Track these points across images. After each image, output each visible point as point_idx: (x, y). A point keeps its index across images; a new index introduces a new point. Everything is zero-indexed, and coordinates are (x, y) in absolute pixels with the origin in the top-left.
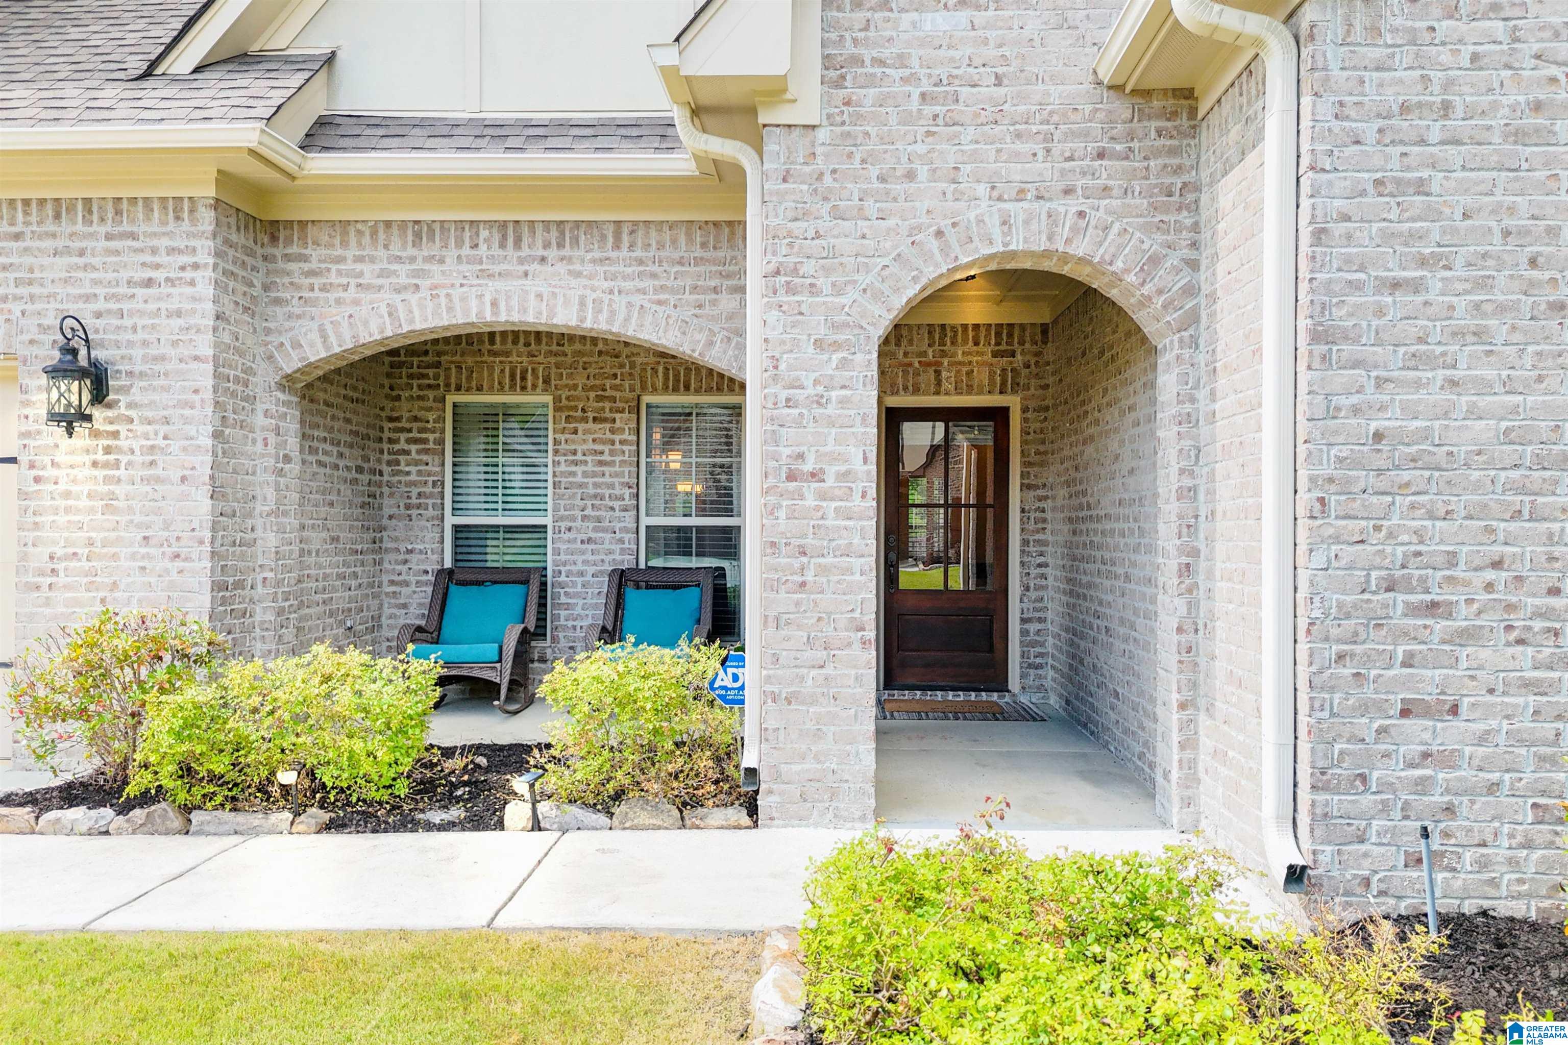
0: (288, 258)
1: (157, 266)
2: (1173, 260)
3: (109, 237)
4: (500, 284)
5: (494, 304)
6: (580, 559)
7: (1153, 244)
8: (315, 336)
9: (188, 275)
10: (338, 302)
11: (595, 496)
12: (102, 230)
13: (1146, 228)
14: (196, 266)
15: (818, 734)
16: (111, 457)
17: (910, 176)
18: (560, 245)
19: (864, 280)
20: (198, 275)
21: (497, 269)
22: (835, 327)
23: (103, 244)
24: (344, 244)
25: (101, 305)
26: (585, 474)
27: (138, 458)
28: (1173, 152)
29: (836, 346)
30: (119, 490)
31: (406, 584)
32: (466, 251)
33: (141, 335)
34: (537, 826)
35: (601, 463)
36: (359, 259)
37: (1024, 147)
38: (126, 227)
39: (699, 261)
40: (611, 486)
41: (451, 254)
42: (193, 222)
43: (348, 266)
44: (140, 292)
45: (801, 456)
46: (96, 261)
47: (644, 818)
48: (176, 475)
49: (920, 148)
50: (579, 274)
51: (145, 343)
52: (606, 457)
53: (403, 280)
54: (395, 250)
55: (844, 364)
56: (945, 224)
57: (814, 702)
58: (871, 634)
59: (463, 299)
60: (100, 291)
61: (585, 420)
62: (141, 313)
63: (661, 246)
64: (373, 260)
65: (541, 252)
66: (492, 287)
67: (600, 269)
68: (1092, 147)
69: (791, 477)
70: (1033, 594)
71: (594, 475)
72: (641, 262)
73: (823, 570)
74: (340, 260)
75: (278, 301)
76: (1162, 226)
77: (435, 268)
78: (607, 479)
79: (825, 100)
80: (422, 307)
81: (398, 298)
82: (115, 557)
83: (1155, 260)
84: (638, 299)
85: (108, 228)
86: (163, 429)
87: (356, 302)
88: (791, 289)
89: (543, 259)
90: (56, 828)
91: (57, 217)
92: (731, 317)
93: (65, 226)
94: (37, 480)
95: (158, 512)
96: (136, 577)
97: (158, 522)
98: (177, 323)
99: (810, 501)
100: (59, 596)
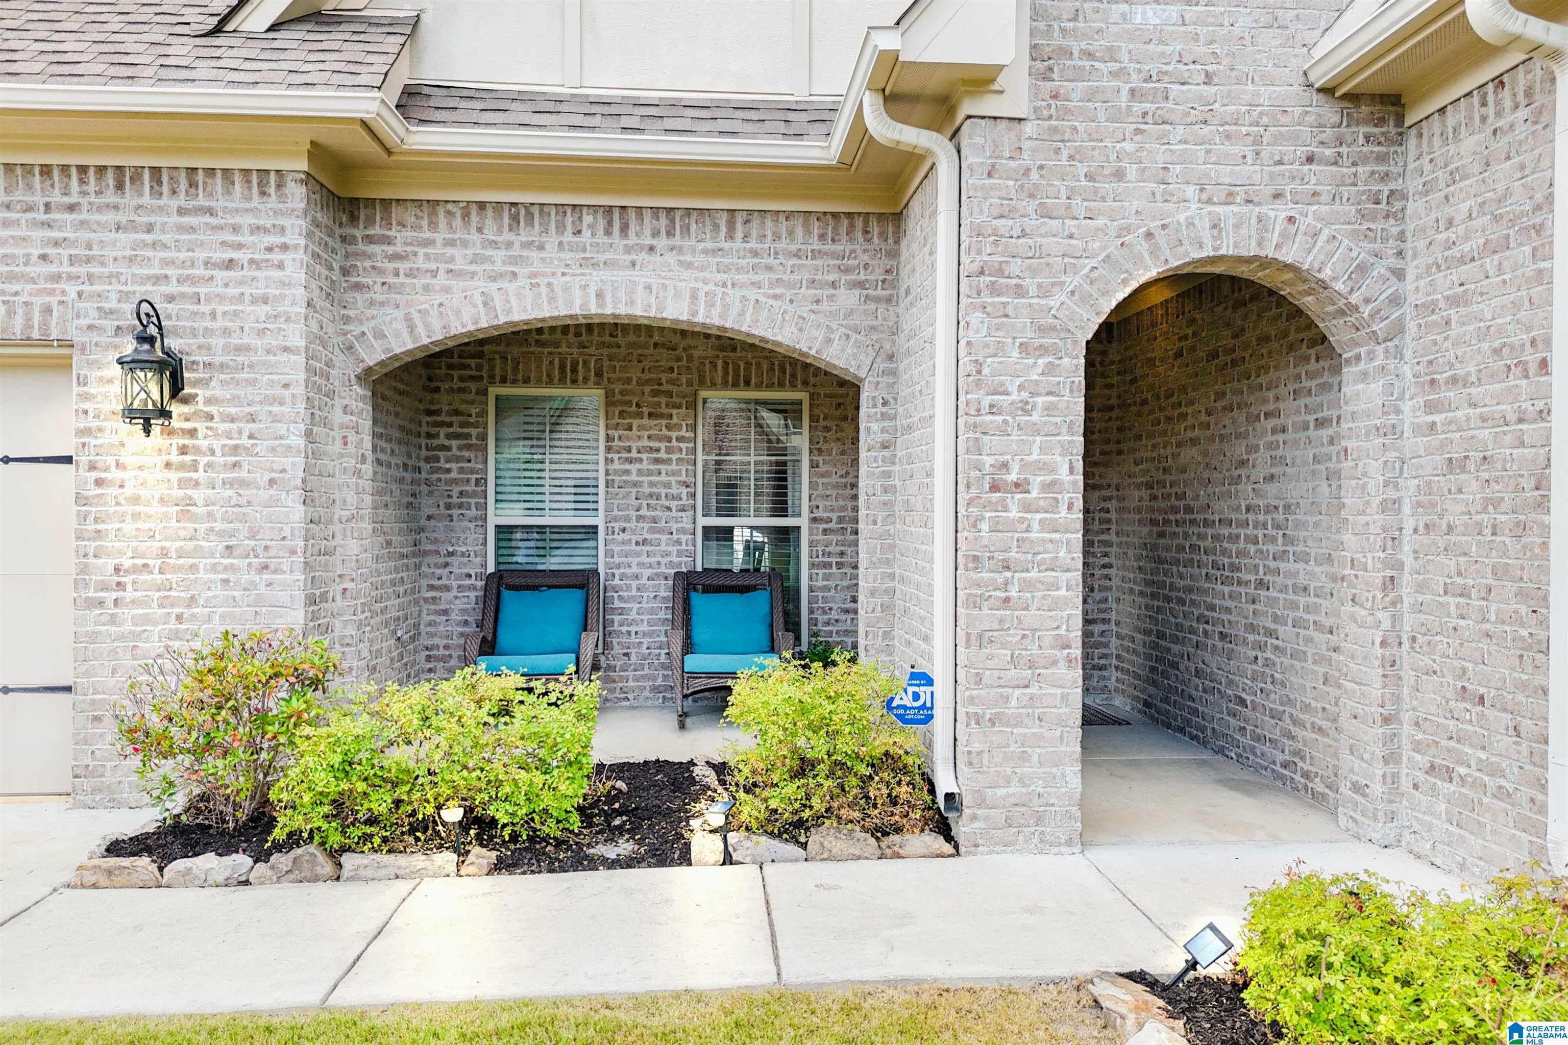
0: (370, 240)
1: (240, 246)
2: (1380, 269)
3: (181, 212)
4: (606, 275)
5: (600, 295)
6: (635, 561)
7: (1362, 251)
8: (400, 326)
9: (276, 257)
10: (426, 288)
11: (651, 496)
12: (174, 203)
13: (1354, 235)
14: (285, 247)
15: (1024, 758)
16: (187, 458)
17: (1119, 175)
18: (670, 234)
19: (1072, 281)
20: (287, 257)
21: (602, 257)
22: (1042, 330)
23: (175, 219)
24: (433, 225)
25: (173, 288)
26: (640, 472)
27: (219, 459)
28: (1381, 158)
29: (1043, 350)
30: (198, 495)
31: (447, 588)
32: (568, 237)
33: (220, 323)
34: (728, 860)
35: (657, 461)
36: (451, 243)
37: (1236, 149)
38: (202, 201)
39: (816, 254)
40: (668, 485)
41: (552, 240)
42: (282, 198)
43: (438, 249)
44: (220, 274)
45: (1005, 466)
46: (167, 238)
47: (840, 847)
48: (263, 478)
49: (1128, 146)
50: (689, 265)
51: (226, 332)
52: (663, 455)
53: (499, 267)
54: (490, 232)
55: (1050, 369)
56: (1154, 225)
57: (1019, 724)
58: (1077, 652)
59: (567, 289)
60: (173, 272)
61: (640, 415)
62: (221, 298)
63: (777, 237)
64: (465, 244)
65: (649, 241)
66: (596, 277)
67: (713, 260)
68: (1301, 151)
69: (994, 488)
70: (1097, 595)
71: (650, 473)
72: (755, 254)
73: (1029, 585)
74: (429, 243)
75: (358, 287)
76: (1369, 235)
77: (534, 255)
78: (663, 478)
79: (1035, 94)
80: (520, 296)
81: (493, 286)
82: (193, 568)
83: (1362, 269)
84: (752, 294)
85: (181, 200)
86: (248, 428)
87: (447, 290)
88: (994, 290)
89: (652, 249)
90: (187, 880)
91: (120, 186)
92: (850, 313)
93: (129, 198)
94: (99, 482)
95: (243, 519)
96: (218, 591)
97: (243, 529)
98: (263, 310)
99: (1014, 513)
100: (126, 613)
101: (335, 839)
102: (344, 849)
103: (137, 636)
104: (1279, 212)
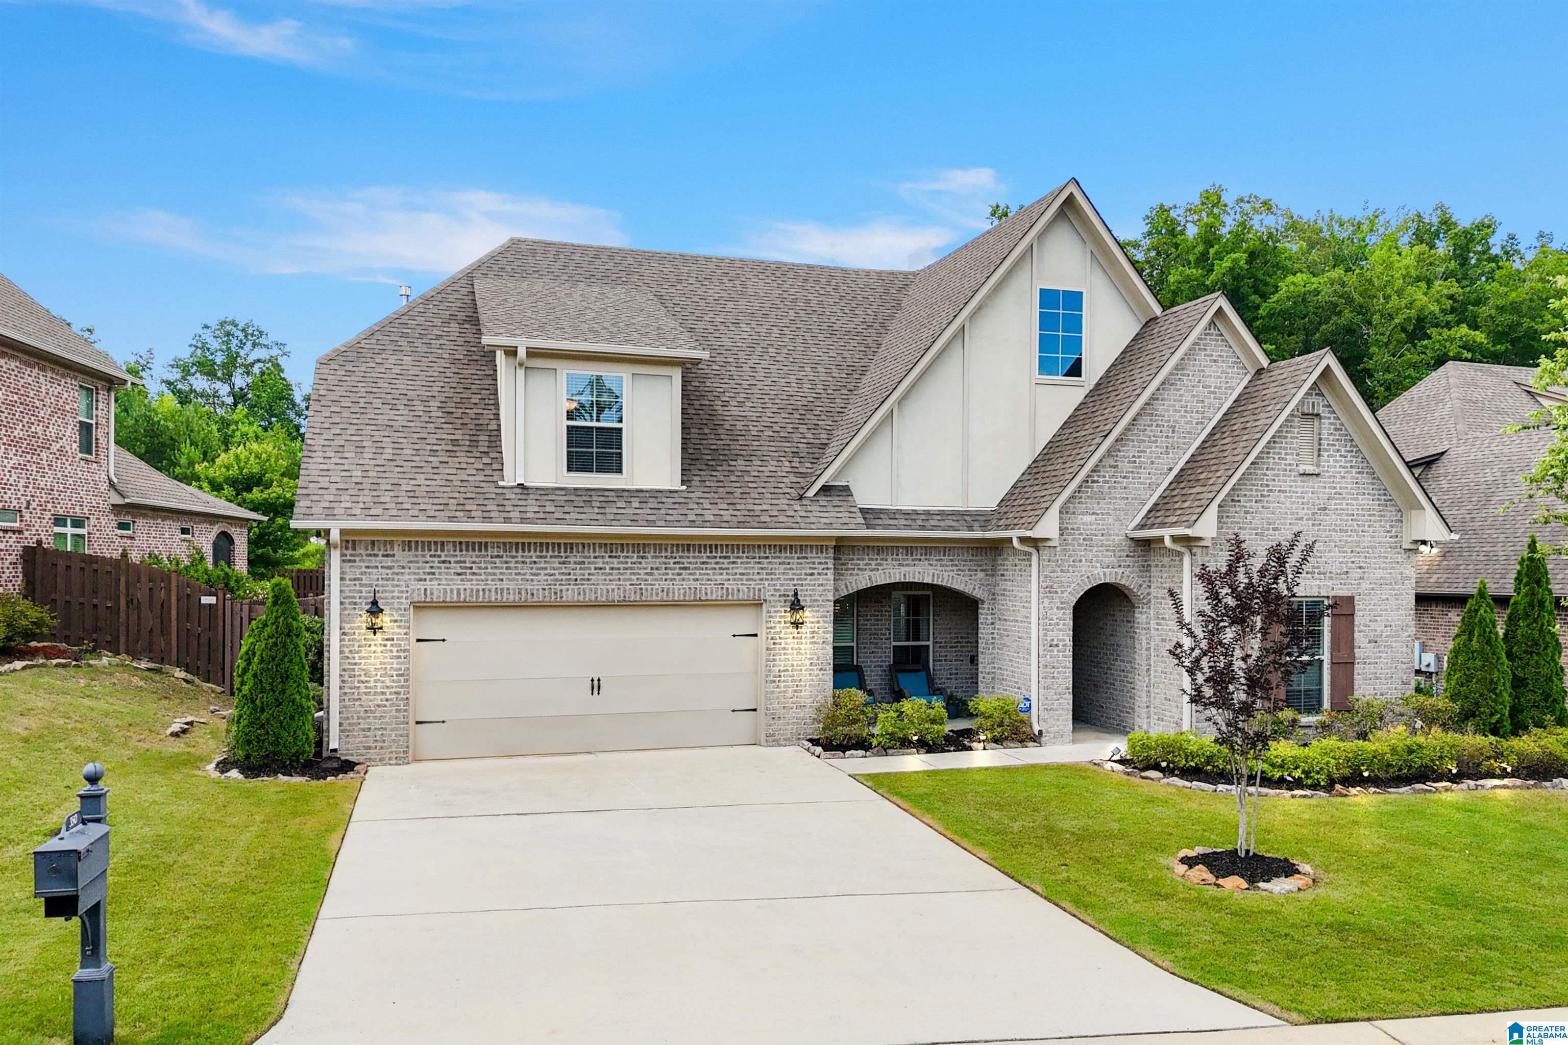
1: (815, 568)
2: (1145, 586)
3: (798, 558)
4: (907, 569)
5: (905, 575)
6: (869, 660)
7: (1140, 581)
8: (843, 587)
9: (825, 571)
10: (851, 574)
11: (874, 634)
12: (796, 556)
13: (1138, 576)
14: (828, 569)
15: (1058, 720)
16: (799, 636)
17: (1081, 561)
18: (926, 555)
19: (1069, 590)
20: (828, 572)
21: (905, 563)
22: (1062, 603)
23: (796, 560)
25: (799, 582)
26: (871, 625)
27: (809, 635)
28: (1145, 556)
29: (1062, 608)
30: (803, 647)
32: (895, 556)
33: (809, 593)
35: (877, 620)
36: (858, 559)
37: (1109, 554)
38: (804, 555)
39: (971, 561)
40: (881, 630)
41: (890, 557)
42: (827, 553)
43: (855, 562)
44: (809, 577)
45: (1053, 640)
46: (794, 566)
47: (1012, 745)
48: (821, 641)
49: (1083, 553)
50: (931, 565)
51: (810, 595)
52: (879, 617)
53: (873, 567)
54: (871, 556)
55: (1064, 614)
56: (1089, 574)
57: (1057, 711)
58: (1071, 690)
59: (895, 573)
60: (795, 577)
61: (871, 602)
62: (809, 585)
63: (959, 555)
64: (863, 560)
65: (919, 557)
66: (903, 569)
67: (939, 563)
68: (1125, 554)
69: (1051, 646)
71: (875, 625)
72: (952, 560)
73: (1059, 672)
74: (852, 559)
76: (1142, 577)
77: (885, 562)
78: (879, 627)
79: (1060, 540)
80: (880, 576)
81: (870, 573)
82: (801, 670)
83: (1141, 586)
84: (951, 574)
85: (798, 555)
86: (817, 625)
87: (857, 575)
88: (1050, 592)
89: (920, 560)
90: (852, 756)
91: (780, 551)
92: (981, 580)
93: (783, 555)
94: (774, 644)
95: (815, 654)
96: (808, 677)
97: (815, 657)
98: (821, 588)
99: (1055, 653)
100: (782, 685)
101: (887, 745)
102: (889, 748)
103: (785, 692)
104: (1120, 570)
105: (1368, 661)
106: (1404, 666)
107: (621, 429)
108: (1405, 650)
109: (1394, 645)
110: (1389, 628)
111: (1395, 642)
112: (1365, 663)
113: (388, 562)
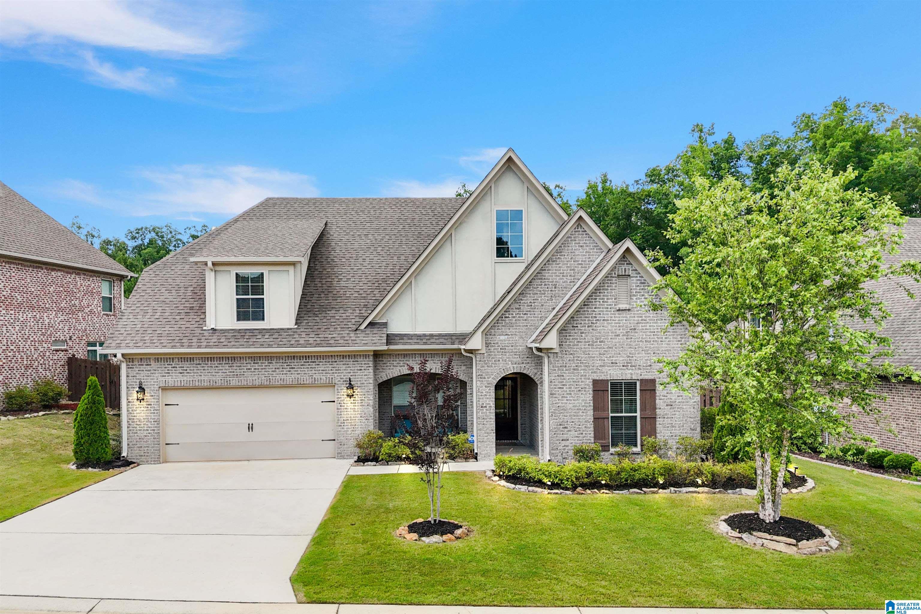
0: (379, 361)
1: (362, 366)
2: (539, 374)
7: (536, 371)
8: (385, 375)
10: (389, 369)
13: (534, 369)
14: (369, 367)
15: (487, 447)
17: (499, 361)
18: (432, 357)
19: (492, 377)
20: (370, 368)
22: (488, 384)
23: (352, 363)
24: (390, 358)
25: (352, 374)
27: (359, 402)
29: (488, 387)
30: (356, 408)
32: (414, 359)
33: (359, 379)
34: (444, 462)
36: (393, 361)
37: (516, 356)
38: (356, 360)
39: (458, 360)
41: (411, 360)
42: (369, 359)
44: (359, 371)
45: (483, 404)
46: (351, 366)
47: (460, 460)
48: (366, 405)
49: (500, 356)
50: (435, 363)
51: (360, 381)
53: (402, 365)
54: (400, 359)
55: (489, 390)
56: (505, 368)
57: (486, 442)
58: (494, 431)
60: (352, 371)
62: (359, 375)
64: (396, 361)
68: (526, 356)
69: (482, 407)
73: (487, 422)
74: (390, 361)
75: (378, 369)
76: (537, 369)
77: (408, 362)
79: (486, 349)
80: (405, 370)
81: (401, 368)
82: (355, 419)
83: (536, 374)
85: (353, 360)
87: (393, 369)
88: (481, 378)
89: (428, 360)
90: (368, 465)
91: (343, 358)
92: (464, 370)
93: (345, 360)
94: (341, 406)
95: (363, 411)
96: (359, 423)
97: (363, 413)
98: (366, 377)
99: (485, 411)
100: (345, 427)
101: (388, 460)
102: (389, 461)
103: (347, 431)
104: (523, 366)
105: (666, 417)
106: (692, 420)
107: (263, 299)
108: (692, 410)
109: (684, 407)
110: (681, 398)
111: (685, 405)
112: (664, 418)
113: (148, 368)
